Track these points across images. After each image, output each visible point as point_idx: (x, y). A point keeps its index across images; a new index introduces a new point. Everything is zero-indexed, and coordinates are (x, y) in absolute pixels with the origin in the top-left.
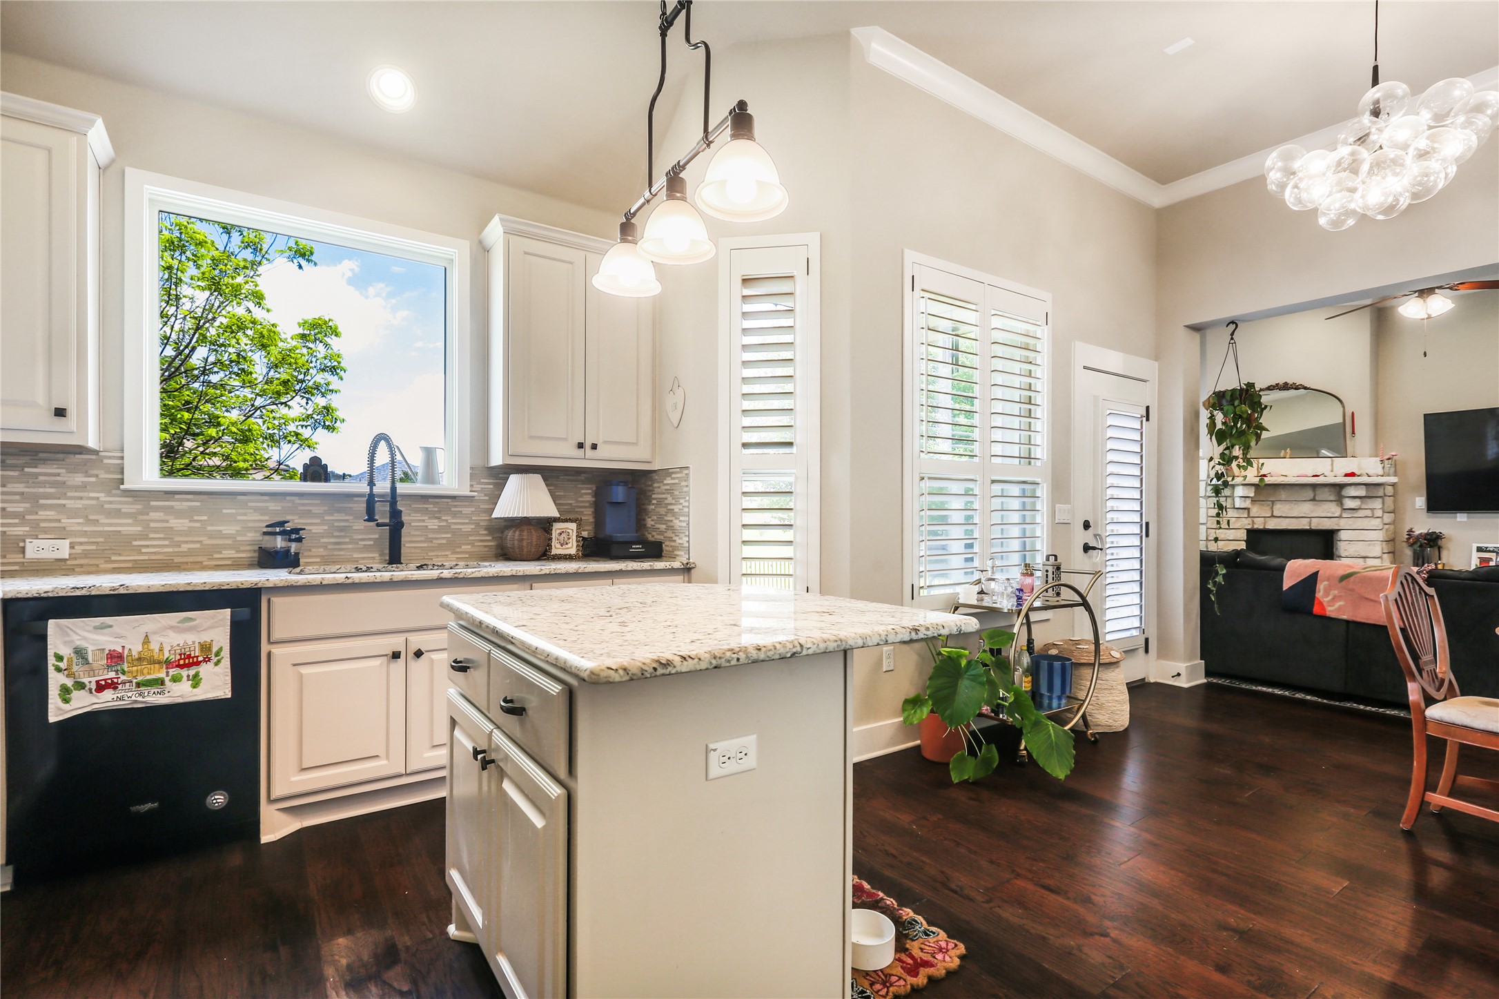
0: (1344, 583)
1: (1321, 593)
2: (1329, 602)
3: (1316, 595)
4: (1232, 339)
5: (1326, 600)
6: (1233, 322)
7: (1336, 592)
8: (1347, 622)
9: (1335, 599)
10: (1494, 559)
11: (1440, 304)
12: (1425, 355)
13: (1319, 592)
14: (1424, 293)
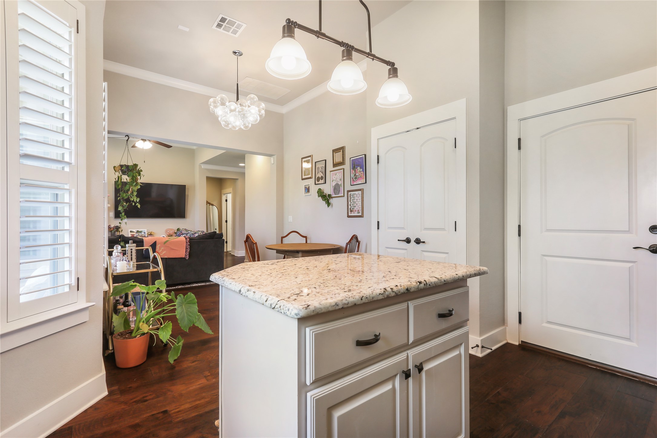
0: (165, 244)
1: (158, 249)
2: (161, 252)
3: (156, 250)
4: (127, 143)
5: (160, 251)
6: (127, 136)
7: (163, 248)
8: (166, 258)
9: (163, 250)
10: (135, 234)
11: (147, 146)
12: (144, 161)
13: (157, 249)
14: (144, 140)
